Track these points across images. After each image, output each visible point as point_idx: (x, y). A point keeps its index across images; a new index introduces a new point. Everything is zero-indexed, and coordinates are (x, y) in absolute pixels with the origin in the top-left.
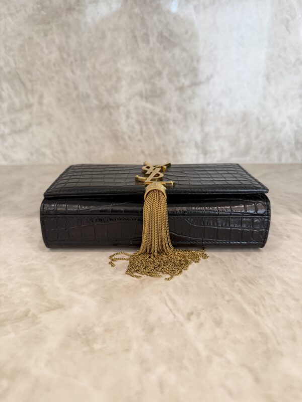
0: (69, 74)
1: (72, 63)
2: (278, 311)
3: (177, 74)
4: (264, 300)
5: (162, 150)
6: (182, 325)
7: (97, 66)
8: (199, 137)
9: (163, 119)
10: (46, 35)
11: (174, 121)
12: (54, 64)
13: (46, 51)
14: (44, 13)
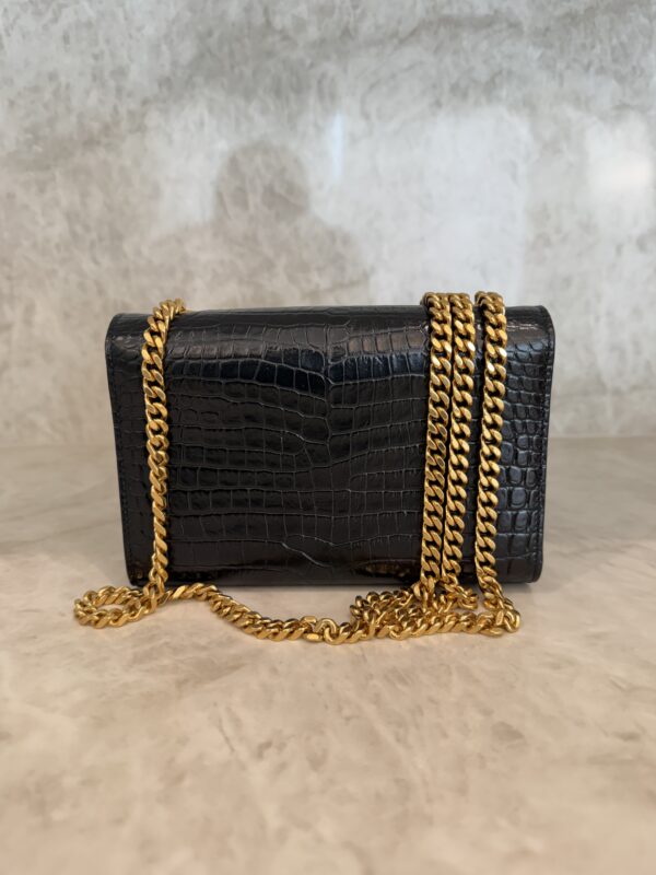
0: (88, 266)
1: (92, 244)
2: (445, 735)
3: (304, 267)
4: (422, 713)
6: (243, 767)
7: (145, 251)
10: (42, 190)
12: (58, 246)
13: (42, 221)
14: (39, 149)
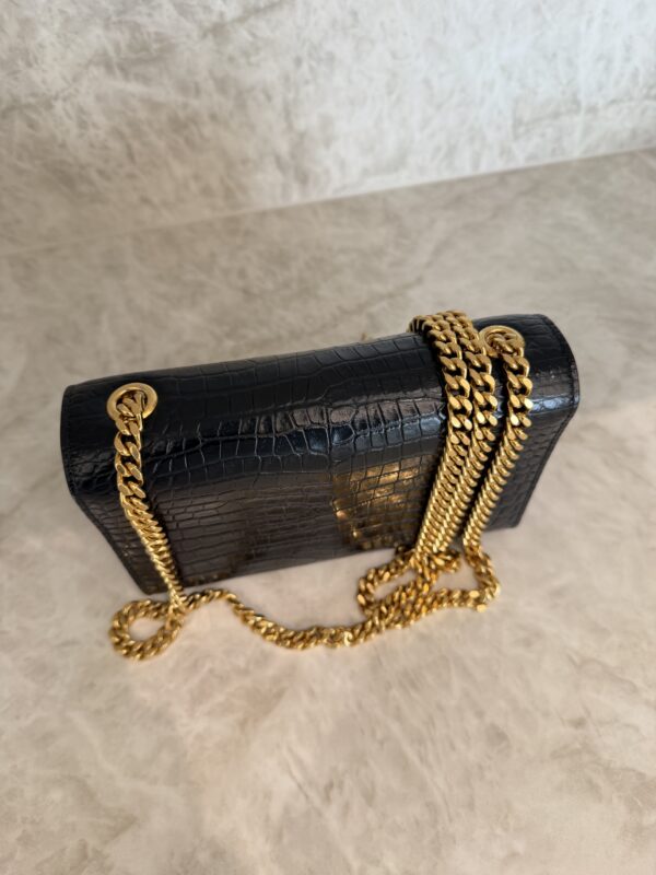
4: (434, 725)
5: (194, 187)
8: (283, 147)
9: (181, 115)
11: (213, 117)
